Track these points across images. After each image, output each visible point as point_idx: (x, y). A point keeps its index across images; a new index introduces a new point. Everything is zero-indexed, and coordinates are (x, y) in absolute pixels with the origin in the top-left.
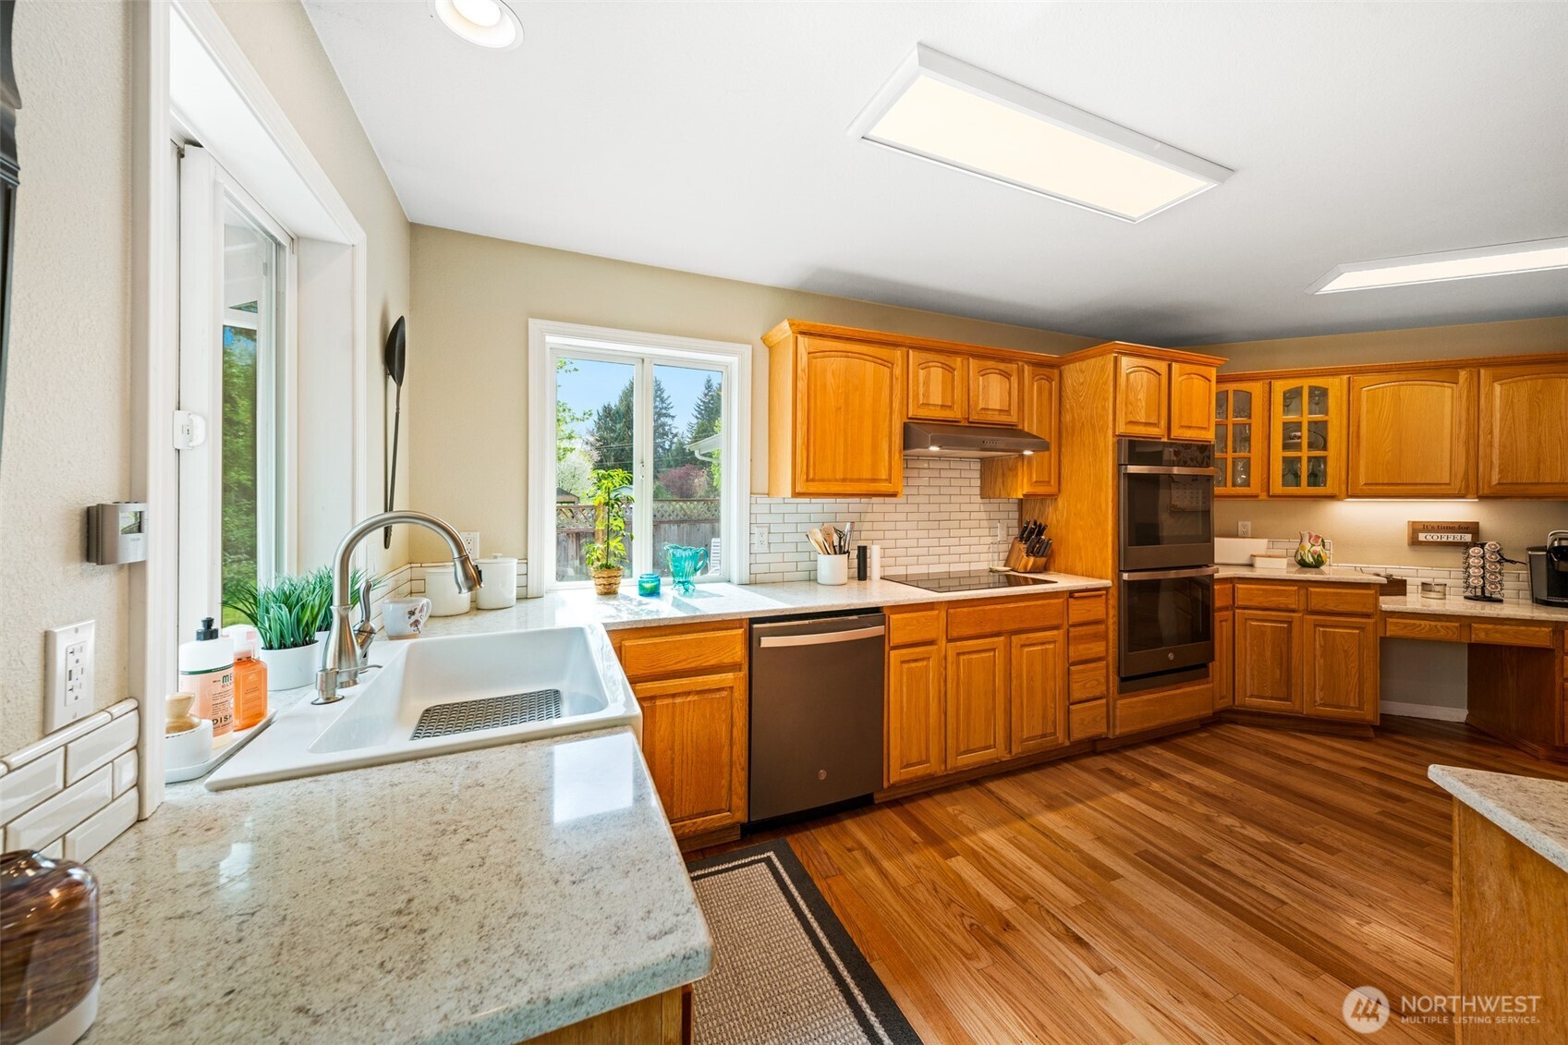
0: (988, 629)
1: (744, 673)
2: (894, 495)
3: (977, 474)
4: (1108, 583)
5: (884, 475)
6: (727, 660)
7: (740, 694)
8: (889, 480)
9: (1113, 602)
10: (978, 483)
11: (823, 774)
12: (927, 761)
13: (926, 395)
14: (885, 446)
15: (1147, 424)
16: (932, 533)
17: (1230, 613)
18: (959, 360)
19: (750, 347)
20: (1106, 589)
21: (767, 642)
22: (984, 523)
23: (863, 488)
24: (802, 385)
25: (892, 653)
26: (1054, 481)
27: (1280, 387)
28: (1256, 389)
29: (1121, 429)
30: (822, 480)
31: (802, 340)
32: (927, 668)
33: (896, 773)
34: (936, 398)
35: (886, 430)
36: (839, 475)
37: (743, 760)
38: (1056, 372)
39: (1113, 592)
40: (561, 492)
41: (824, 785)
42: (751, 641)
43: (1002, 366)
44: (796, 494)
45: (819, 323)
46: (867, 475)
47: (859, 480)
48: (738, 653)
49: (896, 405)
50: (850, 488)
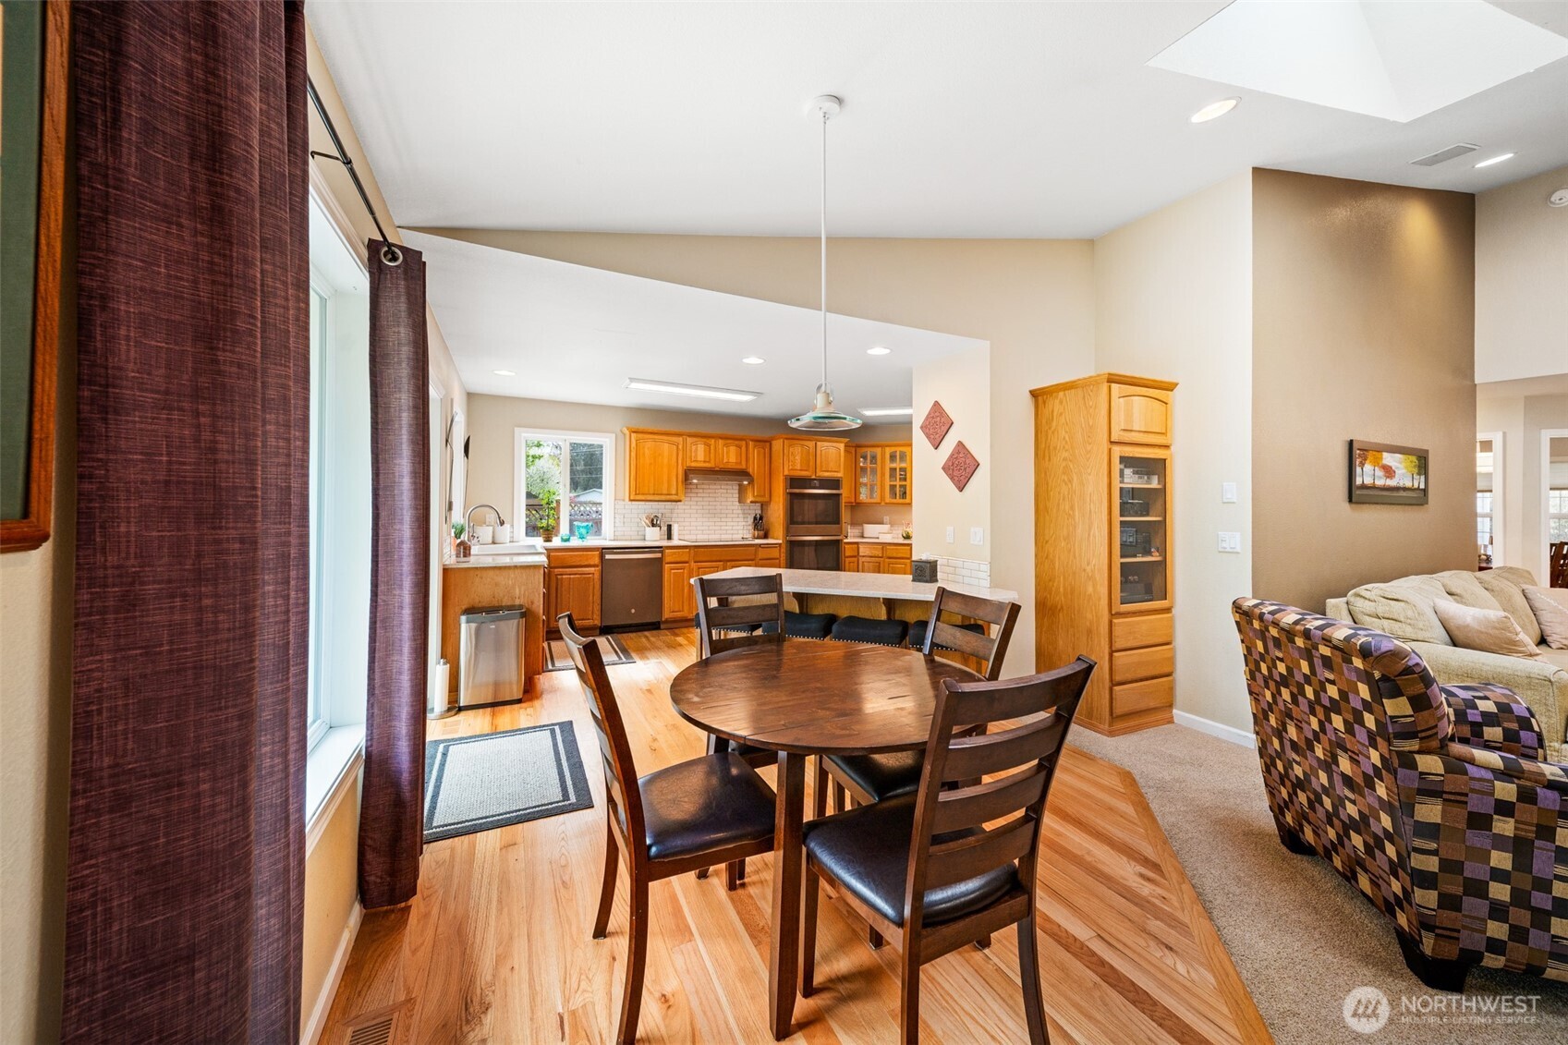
0: (714, 559)
1: (600, 567)
2: (680, 501)
3: (737, 491)
4: (780, 541)
5: (674, 492)
6: (592, 563)
7: (597, 576)
8: (677, 494)
9: (783, 550)
10: (737, 495)
11: (633, 611)
12: (683, 611)
13: (696, 456)
14: (675, 480)
15: (801, 470)
16: (711, 520)
17: (856, 559)
18: (713, 440)
19: (614, 435)
20: (780, 544)
21: (608, 557)
22: (741, 515)
23: (663, 498)
24: (633, 454)
25: (667, 565)
26: (767, 496)
27: (888, 451)
28: (878, 451)
29: (786, 473)
30: (643, 494)
31: (632, 434)
32: (683, 573)
33: (667, 615)
34: (701, 456)
35: (675, 474)
36: (651, 492)
37: (599, 602)
38: (768, 444)
39: (784, 546)
40: (529, 495)
41: (633, 614)
42: (602, 556)
43: (737, 442)
44: (631, 500)
45: (642, 427)
46: (665, 492)
47: (661, 494)
48: (596, 560)
49: (680, 462)
50: (657, 498)
